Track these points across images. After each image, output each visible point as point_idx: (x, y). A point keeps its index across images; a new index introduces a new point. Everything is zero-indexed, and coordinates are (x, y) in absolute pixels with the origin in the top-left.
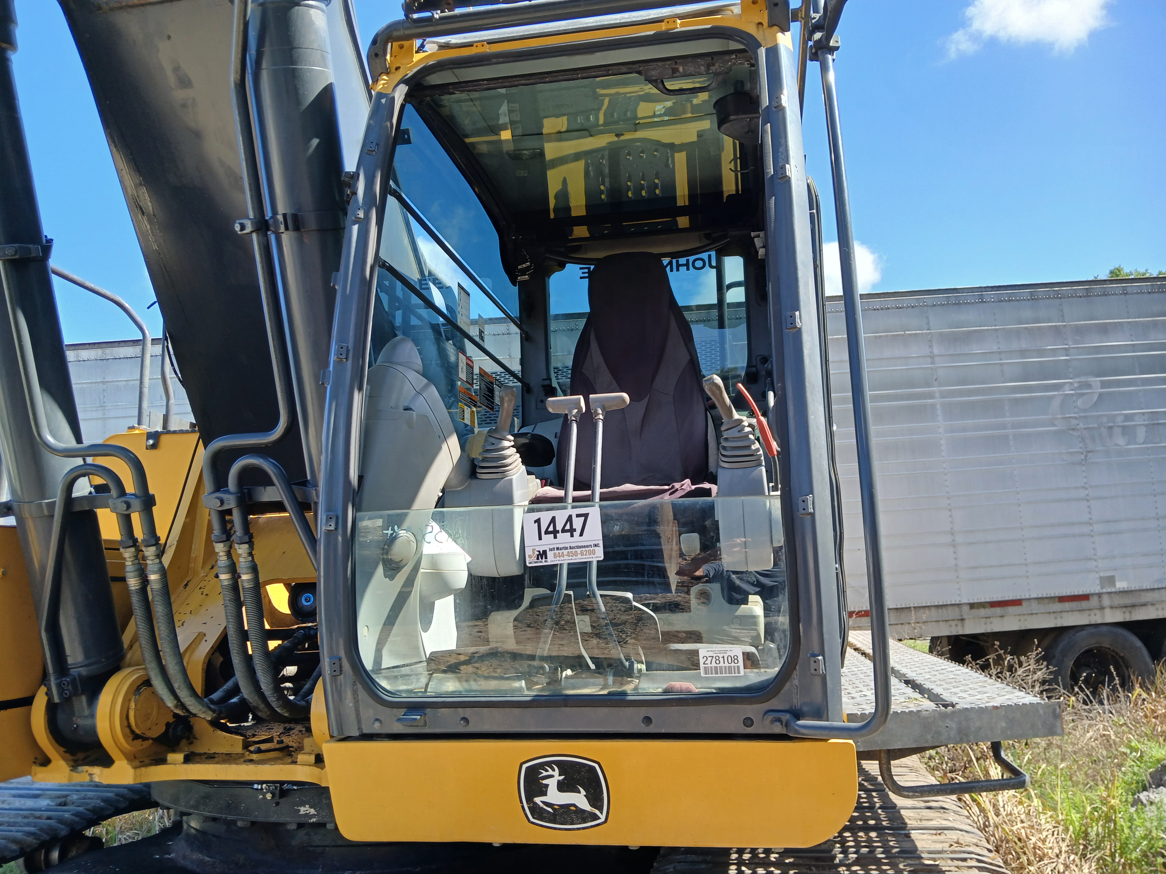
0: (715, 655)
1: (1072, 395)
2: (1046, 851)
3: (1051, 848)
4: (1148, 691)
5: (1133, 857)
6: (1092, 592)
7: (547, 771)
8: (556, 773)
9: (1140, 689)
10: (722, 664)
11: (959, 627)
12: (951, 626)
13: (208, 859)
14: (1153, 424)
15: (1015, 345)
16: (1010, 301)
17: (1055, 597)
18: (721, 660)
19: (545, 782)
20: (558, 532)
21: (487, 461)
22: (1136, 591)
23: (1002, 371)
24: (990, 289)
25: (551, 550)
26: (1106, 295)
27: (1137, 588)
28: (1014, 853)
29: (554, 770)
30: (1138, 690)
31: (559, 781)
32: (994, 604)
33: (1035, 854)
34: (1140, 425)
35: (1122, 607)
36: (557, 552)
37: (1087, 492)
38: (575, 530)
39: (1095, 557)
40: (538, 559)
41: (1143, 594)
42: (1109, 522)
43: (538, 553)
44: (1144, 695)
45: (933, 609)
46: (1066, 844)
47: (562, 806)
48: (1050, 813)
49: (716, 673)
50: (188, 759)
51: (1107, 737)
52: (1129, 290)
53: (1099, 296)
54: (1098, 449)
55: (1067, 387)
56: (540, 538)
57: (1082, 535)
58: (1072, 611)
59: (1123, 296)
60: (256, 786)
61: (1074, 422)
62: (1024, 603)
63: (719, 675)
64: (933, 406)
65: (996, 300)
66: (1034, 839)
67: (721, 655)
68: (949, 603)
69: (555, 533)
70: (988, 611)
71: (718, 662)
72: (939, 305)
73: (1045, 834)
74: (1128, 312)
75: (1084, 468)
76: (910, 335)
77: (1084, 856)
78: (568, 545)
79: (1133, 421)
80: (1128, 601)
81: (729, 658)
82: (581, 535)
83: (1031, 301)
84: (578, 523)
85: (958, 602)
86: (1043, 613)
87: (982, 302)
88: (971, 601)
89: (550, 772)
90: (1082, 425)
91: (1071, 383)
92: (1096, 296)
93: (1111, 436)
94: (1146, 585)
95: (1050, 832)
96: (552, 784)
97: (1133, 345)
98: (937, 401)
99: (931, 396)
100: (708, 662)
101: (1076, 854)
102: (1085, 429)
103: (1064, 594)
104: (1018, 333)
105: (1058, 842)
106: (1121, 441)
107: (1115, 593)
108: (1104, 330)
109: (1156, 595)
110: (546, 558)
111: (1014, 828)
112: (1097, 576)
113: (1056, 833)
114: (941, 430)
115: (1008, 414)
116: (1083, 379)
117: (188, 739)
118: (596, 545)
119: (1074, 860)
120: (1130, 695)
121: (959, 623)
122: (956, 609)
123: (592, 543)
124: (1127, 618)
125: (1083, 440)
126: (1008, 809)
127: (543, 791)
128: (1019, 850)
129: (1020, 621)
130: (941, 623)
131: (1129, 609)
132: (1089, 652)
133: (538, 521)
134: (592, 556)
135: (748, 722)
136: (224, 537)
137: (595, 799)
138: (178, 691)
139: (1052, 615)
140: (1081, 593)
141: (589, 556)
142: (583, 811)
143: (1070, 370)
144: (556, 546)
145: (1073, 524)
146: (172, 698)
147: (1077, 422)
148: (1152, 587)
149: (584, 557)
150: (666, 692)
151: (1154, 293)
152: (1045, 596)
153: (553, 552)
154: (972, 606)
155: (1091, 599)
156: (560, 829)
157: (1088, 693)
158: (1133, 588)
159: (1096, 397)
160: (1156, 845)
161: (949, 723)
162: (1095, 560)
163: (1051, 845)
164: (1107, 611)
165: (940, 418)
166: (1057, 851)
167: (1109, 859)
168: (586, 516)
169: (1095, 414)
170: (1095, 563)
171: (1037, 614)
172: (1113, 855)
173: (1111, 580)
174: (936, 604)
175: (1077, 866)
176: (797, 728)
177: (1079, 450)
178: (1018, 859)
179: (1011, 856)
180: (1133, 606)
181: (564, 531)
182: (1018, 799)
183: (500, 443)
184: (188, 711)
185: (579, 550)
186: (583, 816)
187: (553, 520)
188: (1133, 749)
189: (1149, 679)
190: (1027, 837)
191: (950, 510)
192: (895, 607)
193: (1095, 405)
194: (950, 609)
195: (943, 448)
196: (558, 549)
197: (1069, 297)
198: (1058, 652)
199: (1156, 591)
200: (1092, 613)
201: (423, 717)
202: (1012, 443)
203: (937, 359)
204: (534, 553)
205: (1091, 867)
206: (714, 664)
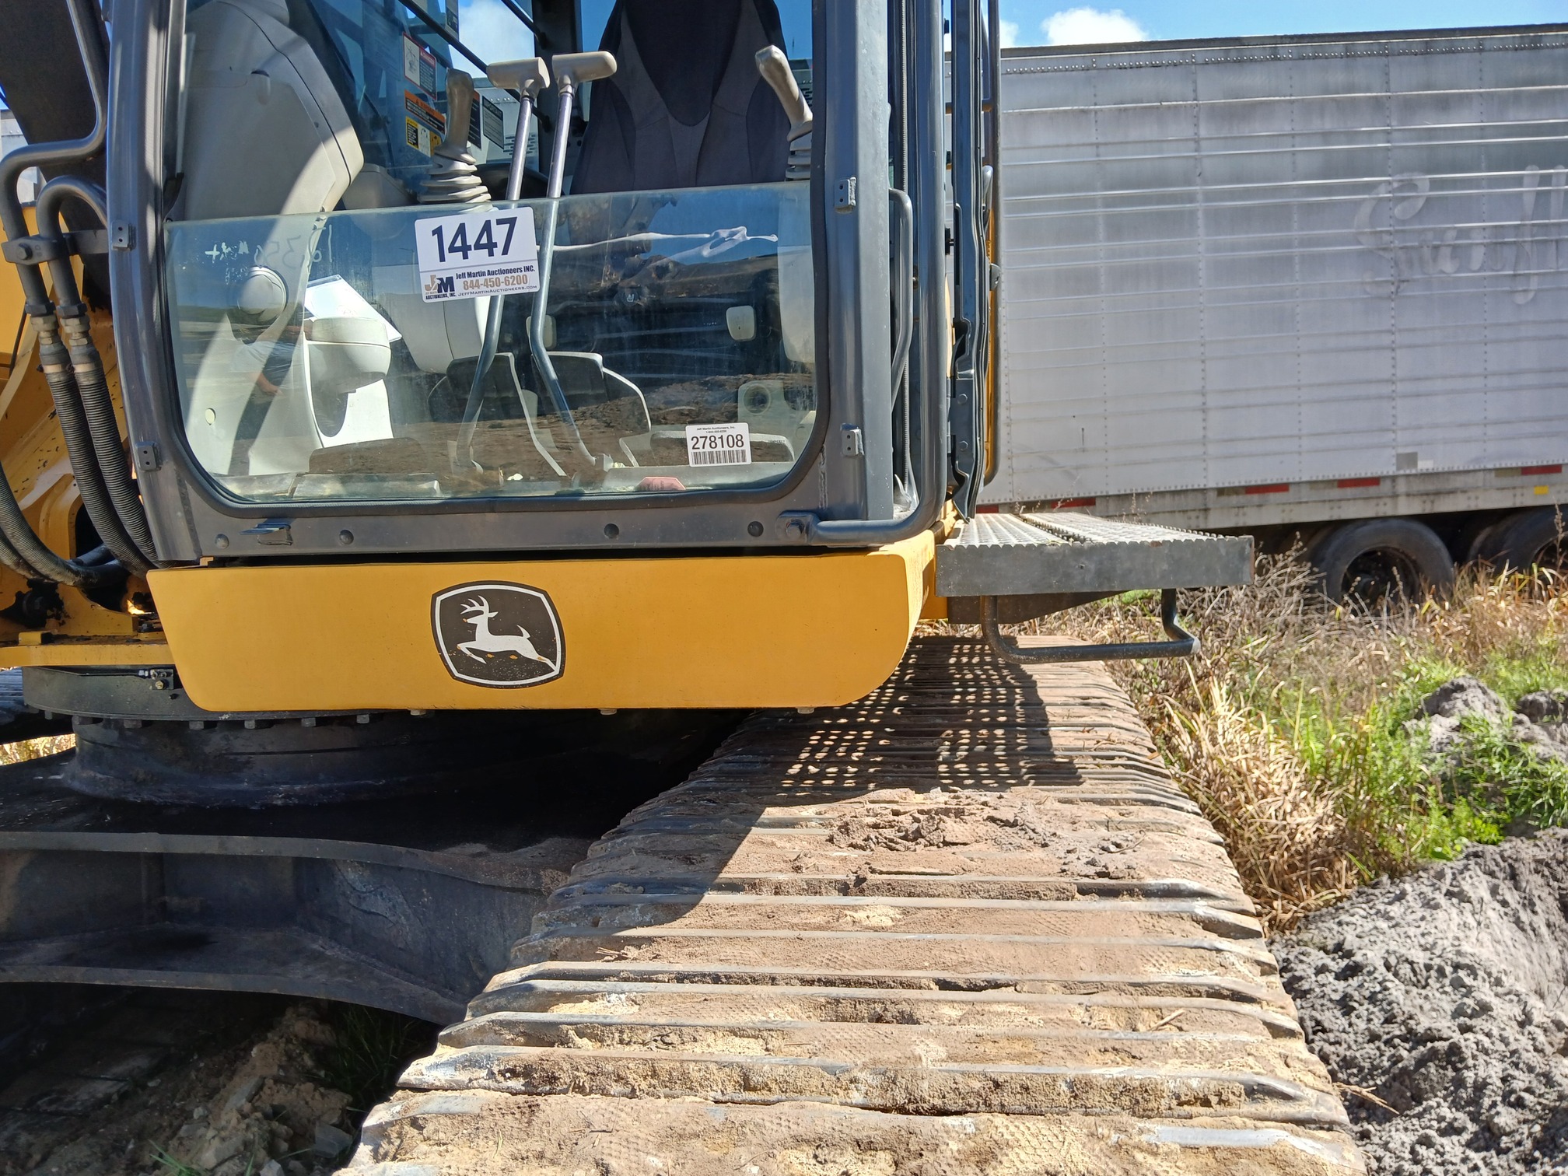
0: (709, 435)
1: (1389, 199)
2: (1271, 786)
3: (1279, 784)
4: (1439, 600)
5: (1381, 794)
6: (1385, 473)
7: (472, 605)
8: (486, 608)
9: (1433, 601)
10: (719, 448)
11: (1201, 519)
12: (1190, 518)
13: (99, 776)
14: (1496, 243)
15: (1317, 125)
16: (1315, 58)
17: (1334, 481)
18: (719, 441)
19: (470, 621)
20: (469, 248)
21: (432, 194)
22: (1443, 473)
23: (1294, 163)
24: (1288, 40)
25: (459, 277)
26: (1453, 52)
27: (1446, 469)
28: (1229, 790)
29: (481, 604)
30: (1429, 601)
31: (489, 619)
32: (1250, 490)
33: (1256, 791)
34: (1477, 244)
35: (1422, 495)
36: (468, 280)
37: (1393, 337)
38: (495, 245)
39: (1394, 427)
40: (440, 291)
41: (1452, 477)
42: (1419, 379)
43: (439, 282)
44: (1436, 608)
45: (1168, 497)
46: (1298, 779)
47: (498, 655)
48: (1283, 743)
49: (712, 461)
50: (47, 640)
51: (1379, 658)
52: (1487, 45)
53: (1443, 53)
54: (1416, 277)
55: (1382, 188)
56: (442, 259)
57: (1380, 397)
58: (1355, 499)
59: (1477, 54)
60: (141, 673)
61: (1387, 238)
62: (1292, 489)
63: (716, 464)
64: (1192, 213)
65: (1295, 56)
66: (1257, 773)
67: (718, 435)
68: (1190, 487)
69: (465, 250)
70: (1242, 499)
71: (713, 445)
72: (1213, 63)
73: (1273, 767)
74: (1481, 79)
75: (1393, 305)
76: (1169, 107)
77: (1319, 791)
78: (485, 269)
79: (1469, 238)
80: (1430, 487)
81: (730, 438)
82: (505, 252)
83: (1345, 59)
84: (499, 234)
85: (1202, 487)
86: (1315, 502)
87: (1276, 59)
88: (1221, 485)
89: (477, 607)
90: (1397, 243)
91: (1389, 183)
92: (1438, 53)
93: (1435, 259)
94: (1459, 465)
95: (1281, 764)
96: (481, 622)
97: (1482, 128)
98: (1200, 206)
99: (1191, 198)
100: (700, 445)
101: (1310, 791)
102: (1401, 248)
103: (1347, 476)
104: (1321, 107)
105: (1288, 777)
106: (1448, 266)
107: (1415, 475)
108: (1444, 104)
109: (1470, 480)
110: (452, 289)
111: (1234, 759)
112: (1394, 452)
113: (1287, 766)
114: (1201, 248)
115: (1296, 225)
116: (1406, 176)
117: (58, 617)
118: (528, 269)
119: (1305, 798)
120: (1417, 606)
121: (1201, 515)
122: (1200, 496)
123: (522, 265)
124: (1428, 509)
125: (1397, 263)
126: (1229, 737)
127: (470, 633)
128: (1236, 786)
129: (1283, 511)
130: (1177, 514)
131: (1432, 497)
132: (1370, 555)
133: (438, 232)
134: (522, 285)
135: (756, 529)
136: (43, 309)
137: (544, 642)
138: (13, 541)
139: (1327, 505)
140: (1369, 475)
141: (517, 286)
142: (529, 661)
143: (1390, 163)
144: (466, 271)
145: (1369, 382)
146: (8, 551)
147: (1391, 238)
148: (1466, 468)
149: (510, 287)
150: (639, 490)
151: (1522, 49)
152: (1320, 478)
153: (463, 280)
154: (1221, 491)
155: (1382, 483)
156: (497, 687)
157: (1363, 604)
158: (1440, 470)
159: (1420, 203)
160: (1412, 779)
161: (1085, 562)
162: (1394, 431)
163: (1279, 780)
164: (1402, 500)
165: (1201, 231)
166: (1285, 787)
167: (1352, 797)
168: (512, 222)
169: (1417, 227)
170: (1393, 436)
171: (1307, 502)
172: (1356, 794)
173: (1411, 459)
174: (1173, 489)
175: (1309, 805)
176: (820, 532)
177: (1390, 278)
178: (1235, 796)
179: (1225, 793)
180: (1438, 493)
181: (478, 246)
182: (1243, 725)
183: (451, 164)
184: (36, 572)
185: (502, 277)
186: (529, 668)
187: (461, 230)
188: (1410, 674)
189: (1444, 586)
190: (1249, 770)
191: (1203, 362)
192: (1116, 493)
193: (1419, 216)
194: (1191, 496)
195: (1201, 274)
196: (470, 275)
197: (1399, 54)
198: (1329, 552)
199: (1471, 474)
200: (1381, 502)
201: (284, 531)
202: (1297, 268)
203: (1203, 144)
204: (433, 282)
205: (1326, 806)
206: (708, 449)
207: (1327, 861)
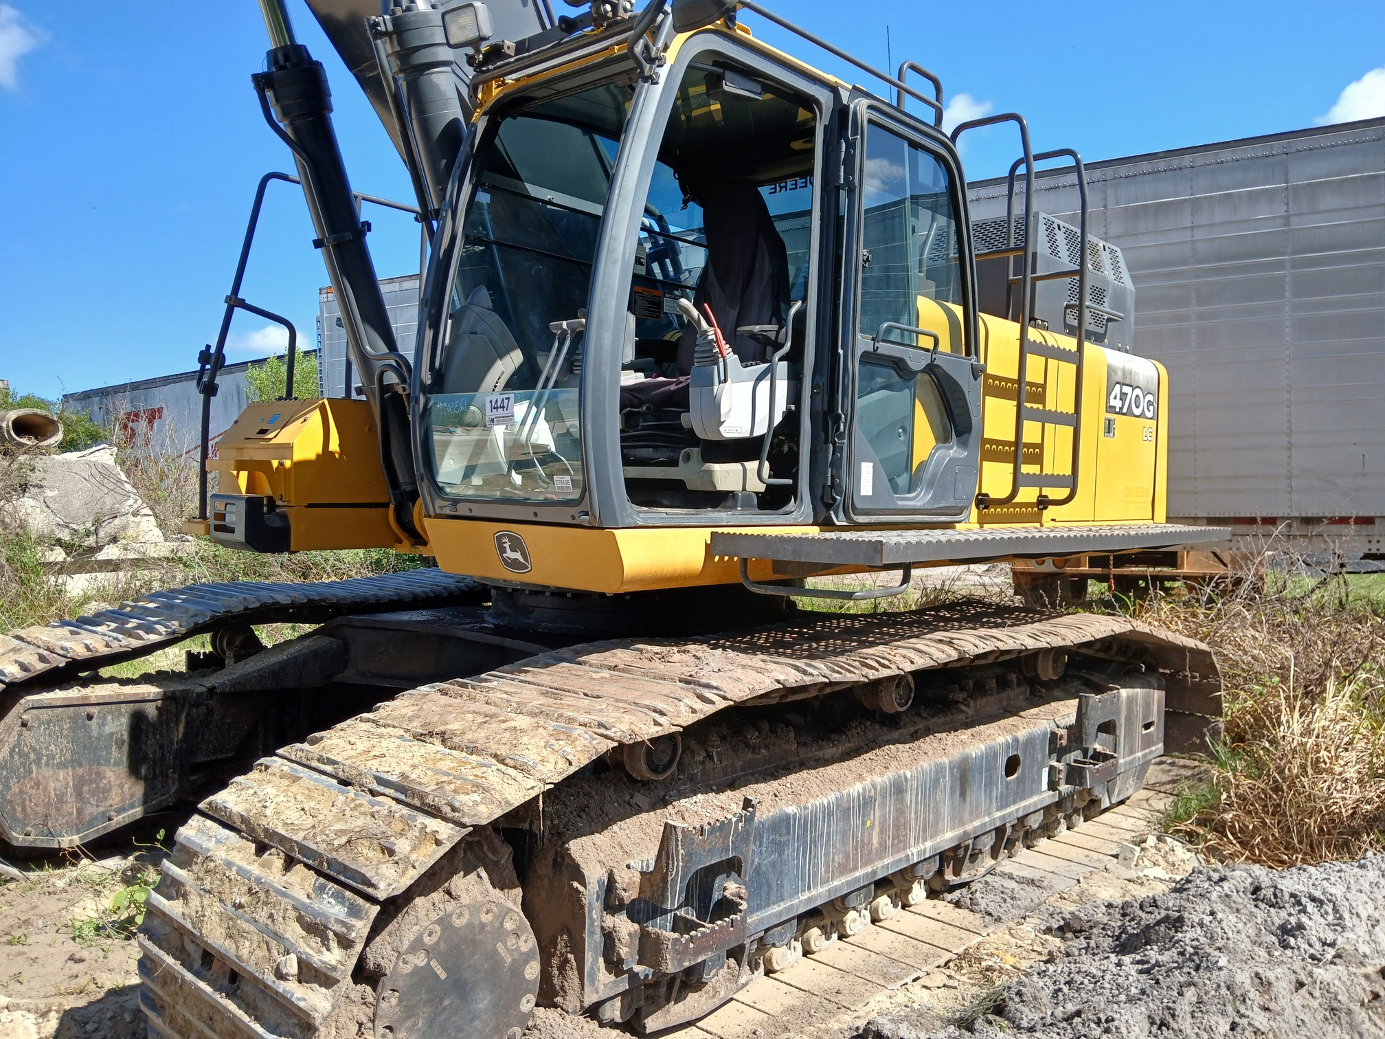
7: (505, 539)
8: (508, 540)
19: (505, 545)
31: (510, 545)
38: (504, 407)
40: (491, 423)
47: (514, 560)
63: (563, 492)
69: (497, 408)
82: (507, 409)
110: (494, 422)
127: (505, 550)
135: (573, 517)
137: (525, 556)
142: (522, 563)
150: (544, 499)
156: (516, 573)
168: (508, 399)
186: (523, 566)
204: (489, 420)
207: (1356, 833)
